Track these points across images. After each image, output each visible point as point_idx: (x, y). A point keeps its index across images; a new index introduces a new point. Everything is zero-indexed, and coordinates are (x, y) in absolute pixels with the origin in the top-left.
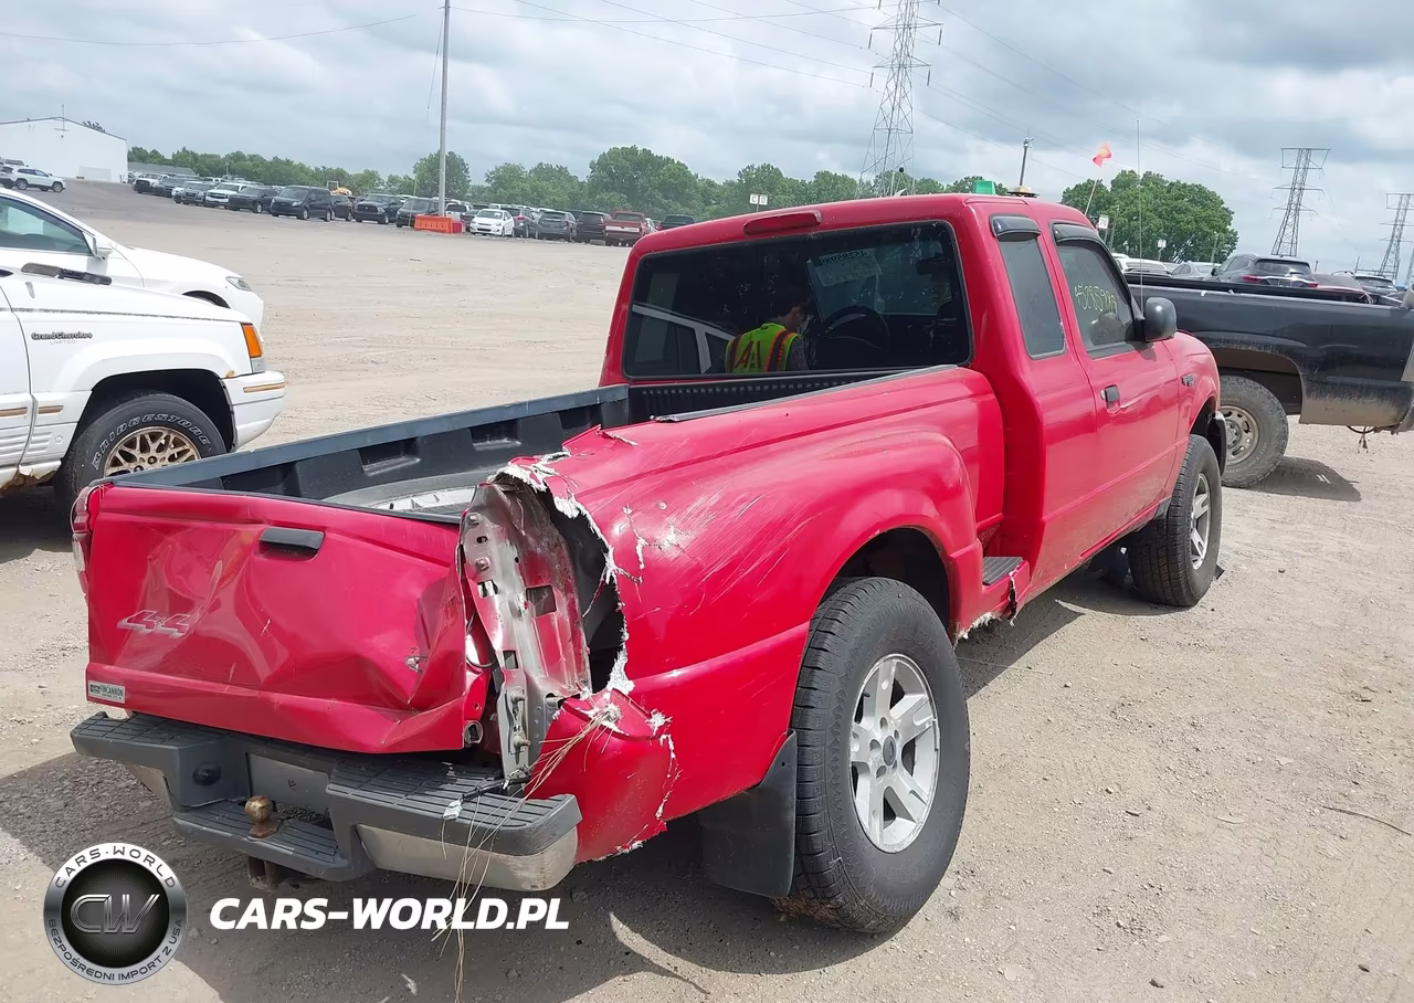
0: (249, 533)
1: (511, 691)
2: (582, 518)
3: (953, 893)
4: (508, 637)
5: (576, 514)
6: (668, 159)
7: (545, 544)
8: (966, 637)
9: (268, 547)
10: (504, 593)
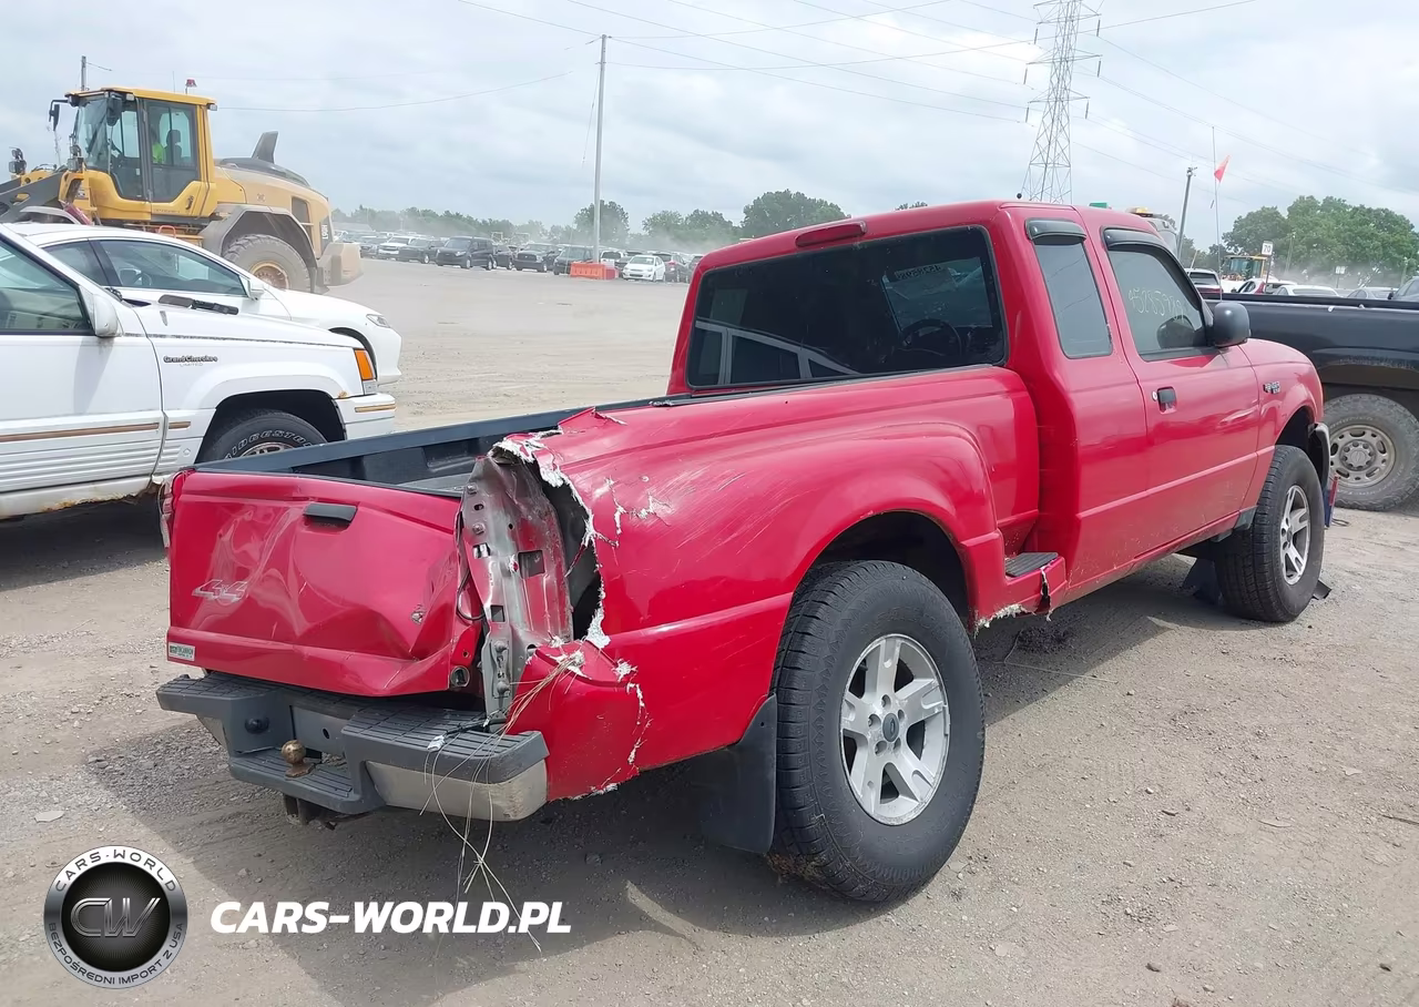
0: (296, 511)
1: (494, 641)
2: (566, 488)
3: (960, 875)
4: (499, 593)
5: (560, 483)
6: (822, 201)
7: (537, 511)
8: (987, 625)
9: (311, 520)
10: (497, 555)
